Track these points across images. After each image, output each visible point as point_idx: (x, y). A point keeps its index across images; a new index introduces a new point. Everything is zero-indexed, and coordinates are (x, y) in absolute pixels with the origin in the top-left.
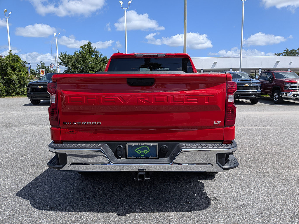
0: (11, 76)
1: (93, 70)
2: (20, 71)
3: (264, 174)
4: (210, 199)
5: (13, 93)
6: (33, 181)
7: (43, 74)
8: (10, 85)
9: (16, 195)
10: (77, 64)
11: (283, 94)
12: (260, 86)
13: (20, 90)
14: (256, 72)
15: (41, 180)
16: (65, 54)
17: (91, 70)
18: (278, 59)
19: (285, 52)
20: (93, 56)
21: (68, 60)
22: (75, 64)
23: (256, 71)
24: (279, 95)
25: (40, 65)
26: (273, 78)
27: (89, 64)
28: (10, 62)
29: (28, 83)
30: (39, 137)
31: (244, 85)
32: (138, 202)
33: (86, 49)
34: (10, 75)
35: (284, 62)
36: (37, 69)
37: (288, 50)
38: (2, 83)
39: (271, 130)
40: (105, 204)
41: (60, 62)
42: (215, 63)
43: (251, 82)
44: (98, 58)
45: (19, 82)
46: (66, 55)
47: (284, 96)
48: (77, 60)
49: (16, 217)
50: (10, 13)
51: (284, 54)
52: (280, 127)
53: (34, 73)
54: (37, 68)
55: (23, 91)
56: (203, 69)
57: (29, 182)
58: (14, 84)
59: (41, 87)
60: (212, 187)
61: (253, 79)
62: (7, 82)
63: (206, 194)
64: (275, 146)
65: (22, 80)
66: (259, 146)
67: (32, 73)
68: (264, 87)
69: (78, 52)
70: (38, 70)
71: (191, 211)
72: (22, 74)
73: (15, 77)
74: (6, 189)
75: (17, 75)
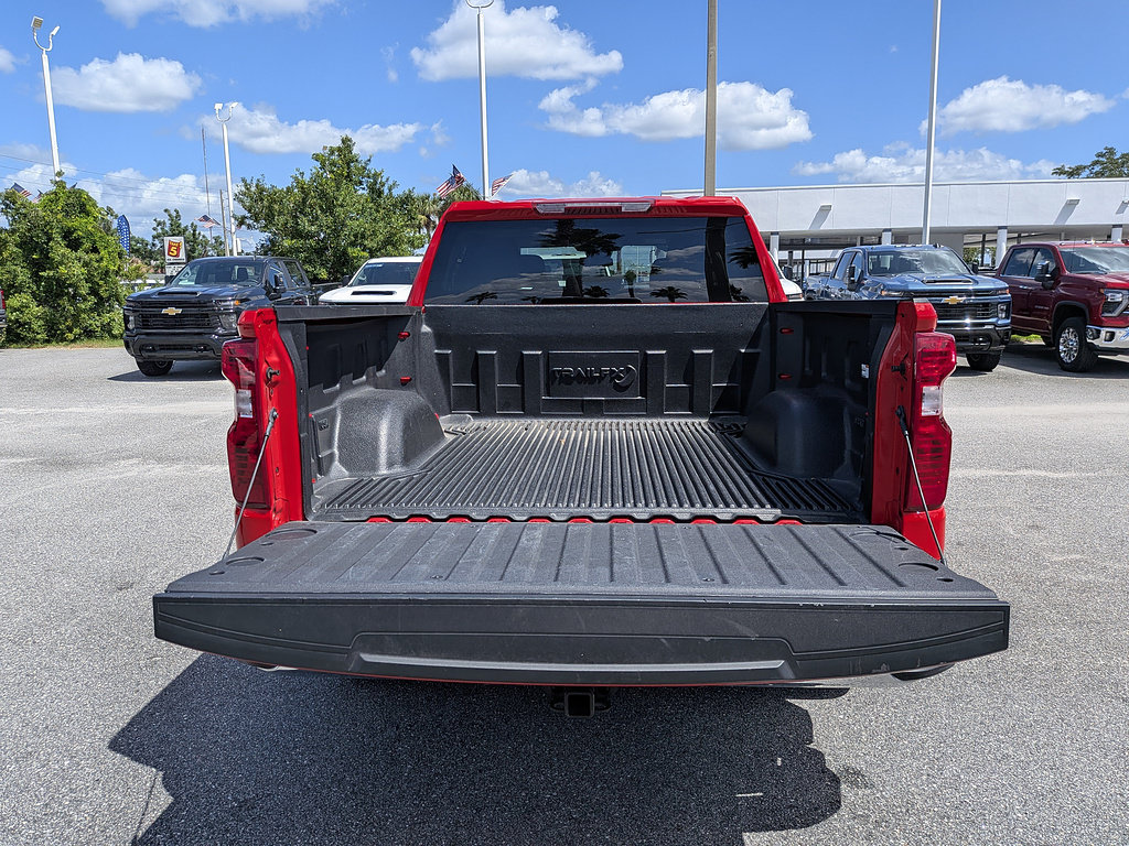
0: (62, 269)
1: (361, 245)
2: (95, 250)
3: (1042, 672)
4: (835, 780)
5: (70, 330)
6: (165, 690)
7: (177, 255)
8: (61, 302)
9: (110, 747)
10: (305, 224)
11: (1099, 332)
12: (1008, 304)
13: (97, 318)
14: (984, 242)
15: (196, 686)
16: (257, 186)
17: (353, 244)
18: (1073, 189)
19: (1101, 159)
20: (360, 192)
21: (270, 208)
22: (297, 224)
23: (984, 236)
24: (1082, 336)
25: (164, 223)
26: (1058, 270)
27: (348, 222)
28: (59, 217)
29: (123, 292)
30: (176, 508)
31: (945, 300)
32: (559, 784)
33: (333, 164)
34: (61, 263)
35: (1100, 202)
36: (154, 237)
37: (1111, 151)
38: (33, 293)
39: (1056, 483)
40: (438, 791)
41: (239, 215)
42: (825, 210)
43: (971, 288)
44: (379, 196)
45: (94, 292)
46: (261, 190)
47: (1100, 342)
48: (301, 207)
49: (114, 837)
50: (54, 33)
51: (1097, 168)
52: (1093, 470)
53: (145, 253)
54: (155, 233)
55: (108, 324)
56: (777, 233)
57: (152, 695)
58: (74, 297)
59: (172, 311)
60: (842, 727)
61: (977, 273)
62: (48, 290)
63: (819, 755)
64: (1077, 552)
65: (101, 282)
66: (1014, 553)
67: (137, 250)
68: (1023, 306)
69: (307, 178)
70: (157, 242)
71: (767, 828)
72: (102, 259)
73: (78, 270)
74: (70, 720)
75: (86, 264)
